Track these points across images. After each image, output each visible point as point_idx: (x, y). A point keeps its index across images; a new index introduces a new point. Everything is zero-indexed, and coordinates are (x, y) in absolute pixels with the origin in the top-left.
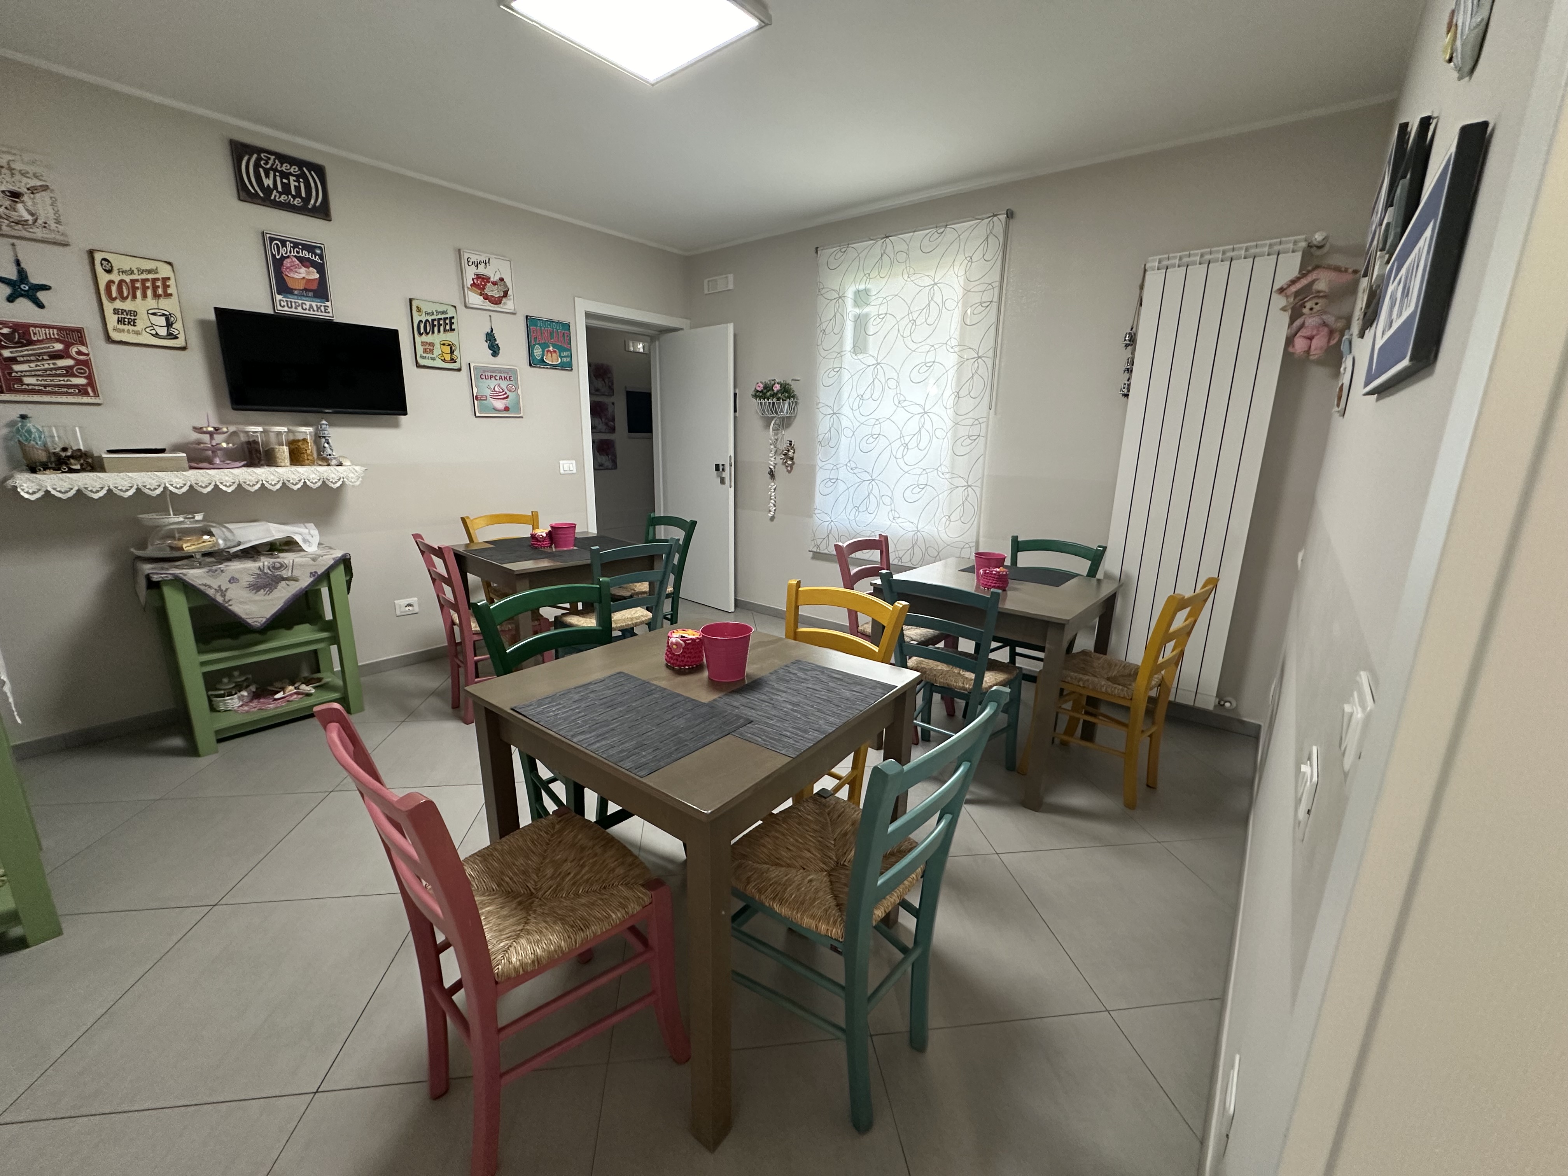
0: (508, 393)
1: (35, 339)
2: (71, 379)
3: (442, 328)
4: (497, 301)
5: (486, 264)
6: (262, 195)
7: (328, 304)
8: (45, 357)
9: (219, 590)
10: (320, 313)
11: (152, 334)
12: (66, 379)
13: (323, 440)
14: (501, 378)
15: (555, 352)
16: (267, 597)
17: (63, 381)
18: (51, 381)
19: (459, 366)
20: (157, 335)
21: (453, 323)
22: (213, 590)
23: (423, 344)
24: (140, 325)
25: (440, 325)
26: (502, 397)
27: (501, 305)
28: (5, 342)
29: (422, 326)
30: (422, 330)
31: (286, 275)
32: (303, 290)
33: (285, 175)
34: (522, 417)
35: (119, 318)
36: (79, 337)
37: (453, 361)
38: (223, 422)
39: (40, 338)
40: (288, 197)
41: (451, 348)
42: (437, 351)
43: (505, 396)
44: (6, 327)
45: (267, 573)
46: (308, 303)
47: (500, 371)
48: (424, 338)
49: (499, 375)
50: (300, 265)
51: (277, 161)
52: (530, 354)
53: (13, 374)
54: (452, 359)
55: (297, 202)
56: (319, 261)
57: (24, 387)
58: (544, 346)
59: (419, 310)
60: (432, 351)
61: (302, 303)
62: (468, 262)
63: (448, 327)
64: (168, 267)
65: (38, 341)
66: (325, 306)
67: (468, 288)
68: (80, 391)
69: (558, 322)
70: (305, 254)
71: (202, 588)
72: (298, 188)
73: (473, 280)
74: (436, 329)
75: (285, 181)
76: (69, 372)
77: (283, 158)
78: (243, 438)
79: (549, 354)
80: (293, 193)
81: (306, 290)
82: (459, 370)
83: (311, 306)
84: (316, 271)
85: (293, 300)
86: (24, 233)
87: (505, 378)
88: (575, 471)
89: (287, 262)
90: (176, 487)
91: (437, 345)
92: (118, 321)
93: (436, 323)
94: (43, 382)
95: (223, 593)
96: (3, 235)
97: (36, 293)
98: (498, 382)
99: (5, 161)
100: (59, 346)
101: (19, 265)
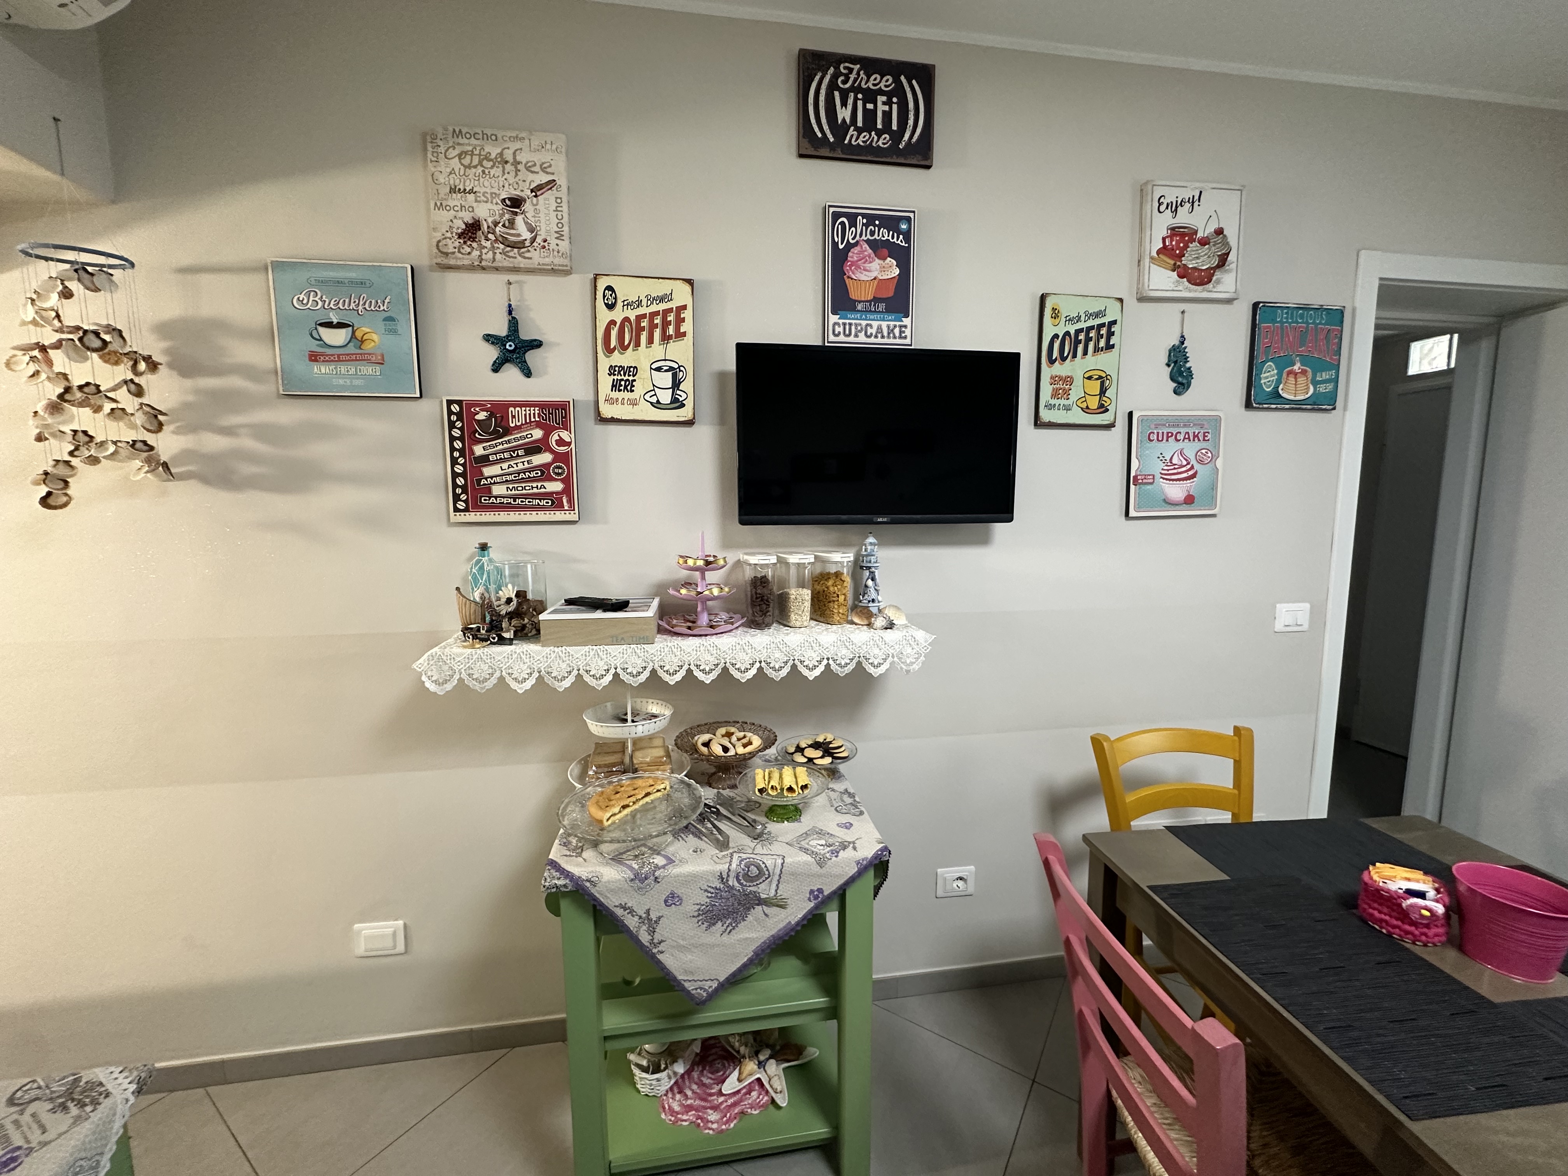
0: (1197, 466)
1: (512, 425)
2: (545, 484)
3: (1091, 346)
4: (1202, 278)
5: (1193, 202)
6: (832, 140)
7: (907, 321)
8: (521, 452)
9: (647, 918)
10: (892, 341)
11: (651, 403)
12: (539, 485)
13: (867, 573)
14: (1187, 437)
15: (1304, 372)
16: (725, 937)
17: (534, 488)
18: (524, 488)
19: (1112, 419)
20: (657, 405)
21: (1113, 333)
22: (636, 919)
23: (1054, 379)
24: (640, 387)
25: (1088, 340)
26: (1185, 475)
27: (1210, 286)
28: (480, 434)
29: (1057, 345)
30: (1056, 354)
31: (849, 277)
32: (870, 301)
33: (870, 96)
34: (1214, 516)
35: (614, 380)
36: (562, 417)
37: (1103, 409)
39: (518, 424)
40: (870, 135)
41: (1102, 383)
42: (1076, 392)
43: (1190, 473)
44: (483, 410)
45: (732, 888)
46: (875, 324)
47: (1187, 422)
48: (1057, 369)
49: (1183, 431)
50: (873, 255)
51: (862, 72)
52: (1251, 382)
53: (483, 482)
54: (1101, 406)
55: (884, 141)
56: (903, 244)
57: (493, 500)
58: (1283, 364)
59: (1056, 314)
60: (1067, 393)
61: (867, 325)
62: (1160, 204)
63: (1102, 343)
64: (687, 288)
65: (517, 428)
66: (901, 326)
67: (1152, 258)
68: (553, 503)
69: (1320, 309)
70: (885, 235)
71: (619, 912)
72: (887, 115)
73: (1164, 239)
74: (1080, 349)
75: (870, 106)
76: (545, 473)
77: (871, 65)
79: (1292, 379)
80: (879, 126)
81: (876, 300)
82: (1111, 426)
83: (880, 329)
84: (895, 263)
85: (853, 322)
86: (521, 262)
87: (1196, 436)
88: (1306, 627)
89: (853, 255)
90: (631, 673)
91: (1078, 381)
92: (613, 386)
93: (1082, 337)
94: (513, 492)
95: (652, 925)
96: (497, 269)
97: (525, 353)
98: (1180, 445)
99: (511, 152)
100: (538, 434)
101: (510, 313)
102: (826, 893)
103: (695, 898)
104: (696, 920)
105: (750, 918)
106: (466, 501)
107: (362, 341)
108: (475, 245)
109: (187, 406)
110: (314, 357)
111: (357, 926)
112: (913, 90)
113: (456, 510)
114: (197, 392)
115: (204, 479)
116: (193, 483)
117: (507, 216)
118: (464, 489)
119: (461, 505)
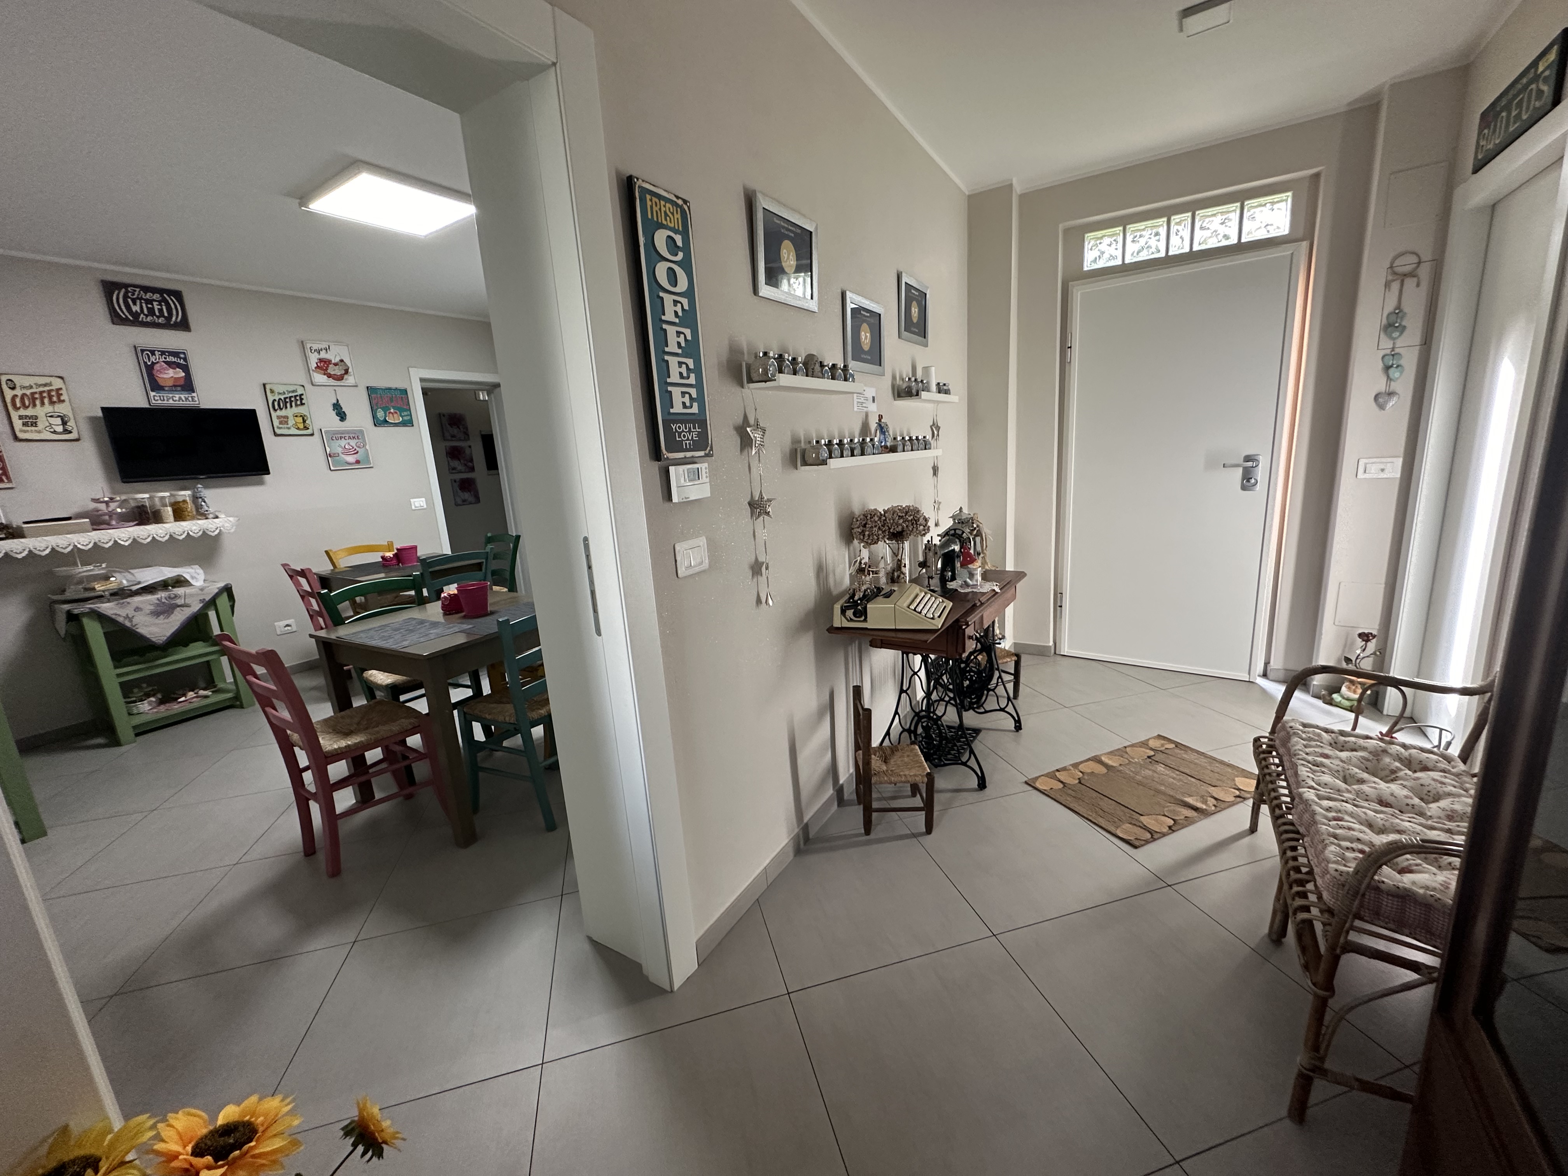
0: (357, 449)
3: (293, 404)
4: (340, 378)
5: (326, 349)
6: (131, 318)
7: (194, 394)
9: (127, 617)
10: (188, 403)
11: (51, 432)
13: (200, 500)
14: (350, 438)
15: (396, 413)
16: (166, 621)
19: (312, 432)
20: (55, 432)
21: (303, 399)
22: (123, 618)
23: (278, 417)
24: (41, 426)
25: (291, 402)
26: (353, 452)
27: (343, 381)
29: (276, 404)
30: (276, 407)
31: (156, 376)
32: (172, 386)
33: (150, 301)
34: (372, 467)
35: (23, 422)
38: (115, 492)
41: (303, 419)
42: (291, 422)
43: (355, 451)
45: (164, 603)
46: (177, 396)
47: (348, 432)
48: (279, 413)
49: (347, 435)
50: (168, 367)
52: (374, 417)
54: (305, 427)
55: (161, 320)
56: (184, 363)
58: (386, 409)
59: (272, 391)
60: (286, 423)
61: (173, 396)
62: (311, 350)
63: (299, 403)
64: (59, 380)
66: (192, 397)
67: (313, 370)
69: (396, 389)
70: (172, 359)
71: (114, 617)
72: (161, 310)
73: (317, 363)
74: (288, 405)
75: (150, 306)
77: (146, 289)
78: (133, 504)
79: (391, 415)
80: (157, 314)
81: (175, 386)
82: (312, 435)
83: (180, 398)
84: (181, 371)
85: (164, 395)
87: (354, 438)
88: (425, 507)
89: (157, 367)
90: (83, 545)
91: (291, 417)
92: (23, 424)
93: (288, 400)
98: (348, 441)
103: (147, 610)
104: (150, 615)
112: (172, 301)
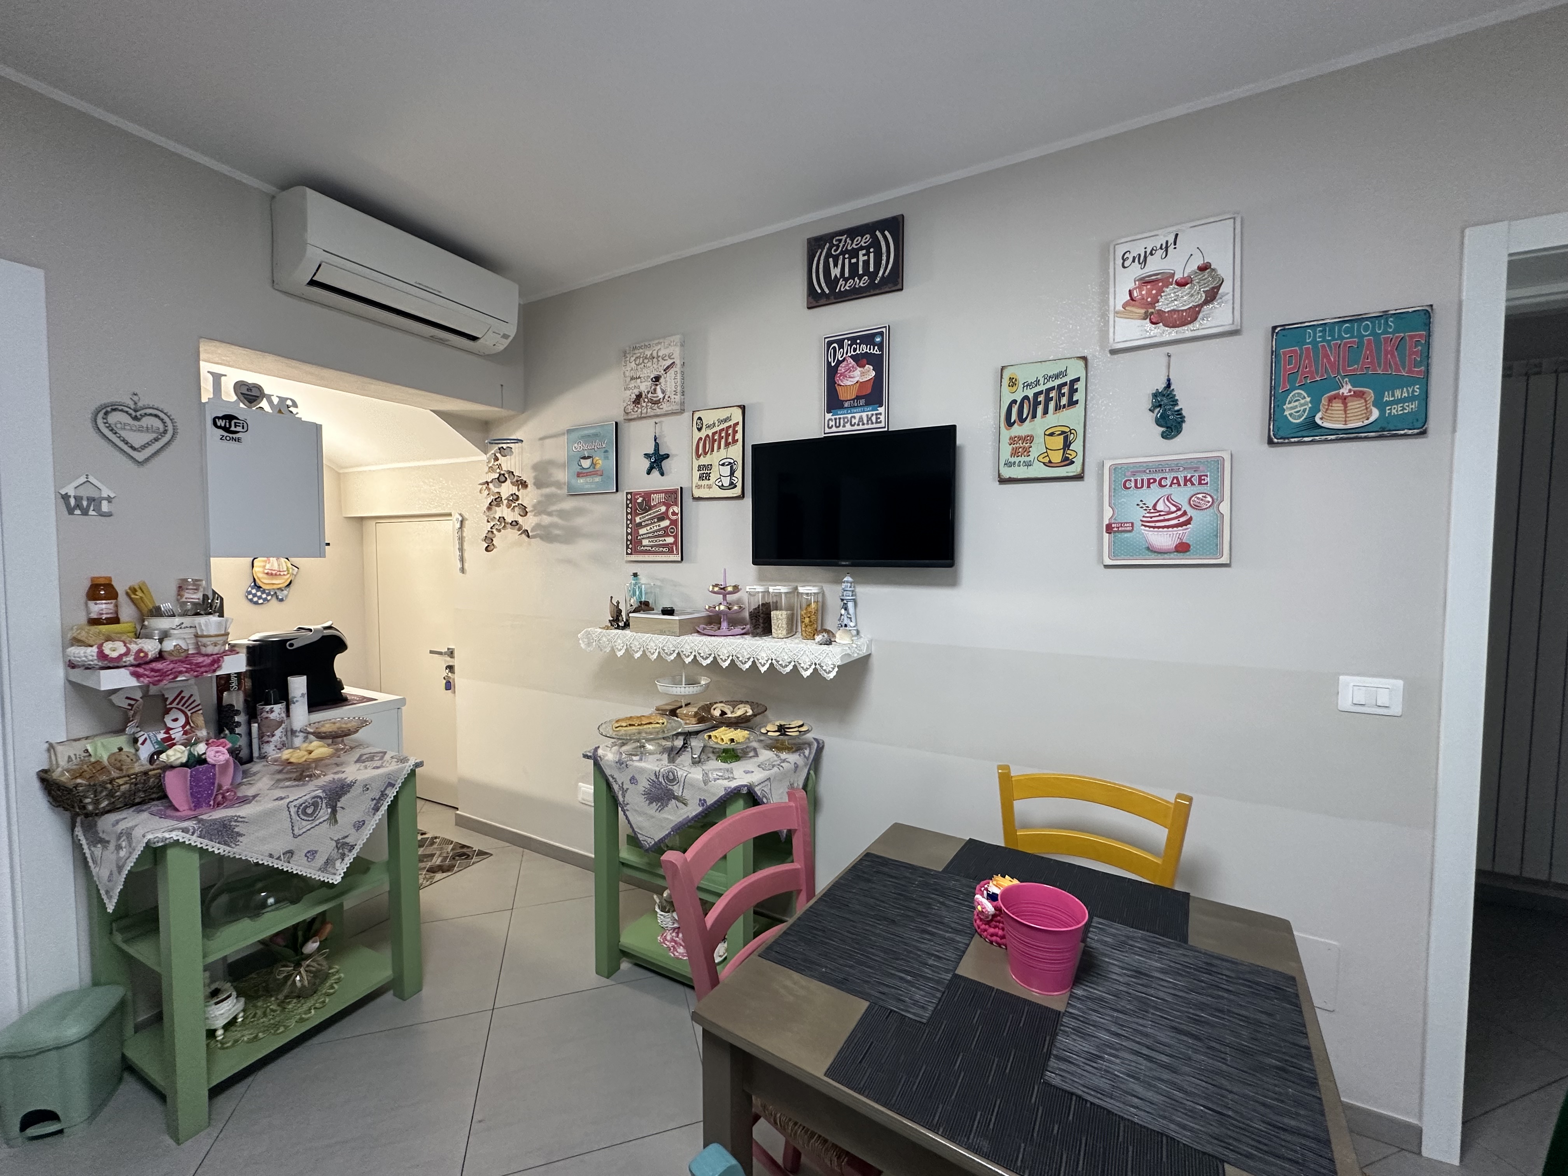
0: (1191, 512)
1: (652, 504)
2: (665, 539)
3: (1052, 405)
4: (1186, 319)
5: (1167, 247)
7: (881, 410)
8: (656, 520)
10: (870, 426)
11: (719, 486)
12: (663, 539)
14: (1176, 482)
15: (1359, 395)
17: (660, 541)
18: (656, 541)
19: (1079, 470)
20: (722, 487)
21: (1076, 390)
23: (1013, 440)
24: (713, 477)
25: (1048, 400)
26: (1175, 522)
27: (1196, 324)
28: (639, 510)
29: (1015, 409)
30: (1014, 417)
31: (838, 385)
32: (853, 400)
33: (854, 253)
34: (1223, 565)
35: (700, 473)
36: (675, 498)
37: (1067, 461)
39: (655, 503)
40: (854, 280)
41: (1066, 438)
42: (1037, 449)
43: (1182, 519)
44: (640, 497)
45: (661, 783)
46: (857, 415)
47: (1174, 466)
48: (1016, 430)
49: (1170, 476)
50: (855, 366)
51: (848, 239)
52: (1275, 413)
53: (639, 538)
54: (1066, 459)
55: (863, 282)
56: (878, 353)
57: (642, 548)
58: (1324, 389)
59: (1015, 382)
60: (1027, 451)
61: (852, 417)
62: (1124, 260)
63: (1064, 401)
64: (739, 411)
65: (655, 505)
66: (877, 414)
67: (1116, 313)
68: (669, 550)
69: (1385, 315)
70: (864, 349)
71: (613, 782)
72: (866, 263)
73: (1130, 293)
74: (1040, 409)
76: (666, 532)
77: (853, 233)
79: (1338, 405)
80: (861, 272)
81: (858, 398)
82: (1079, 477)
83: (861, 419)
84: (872, 368)
85: (842, 416)
86: (658, 412)
87: (1188, 480)
89: (841, 369)
91: (1039, 440)
92: (700, 477)
93: (1041, 398)
94: (652, 543)
95: (625, 791)
96: (650, 417)
97: (661, 463)
98: (1166, 491)
99: (655, 352)
100: (663, 509)
101: (655, 440)
102: (708, 804)
103: (644, 784)
104: (643, 797)
105: (670, 806)
106: (631, 549)
107: (595, 465)
108: (639, 406)
109: (539, 502)
110: (579, 475)
111: (580, 784)
112: (885, 240)
113: (627, 554)
114: (542, 495)
115: (542, 537)
116: (538, 539)
117: (653, 387)
118: (631, 541)
119: (629, 551)
